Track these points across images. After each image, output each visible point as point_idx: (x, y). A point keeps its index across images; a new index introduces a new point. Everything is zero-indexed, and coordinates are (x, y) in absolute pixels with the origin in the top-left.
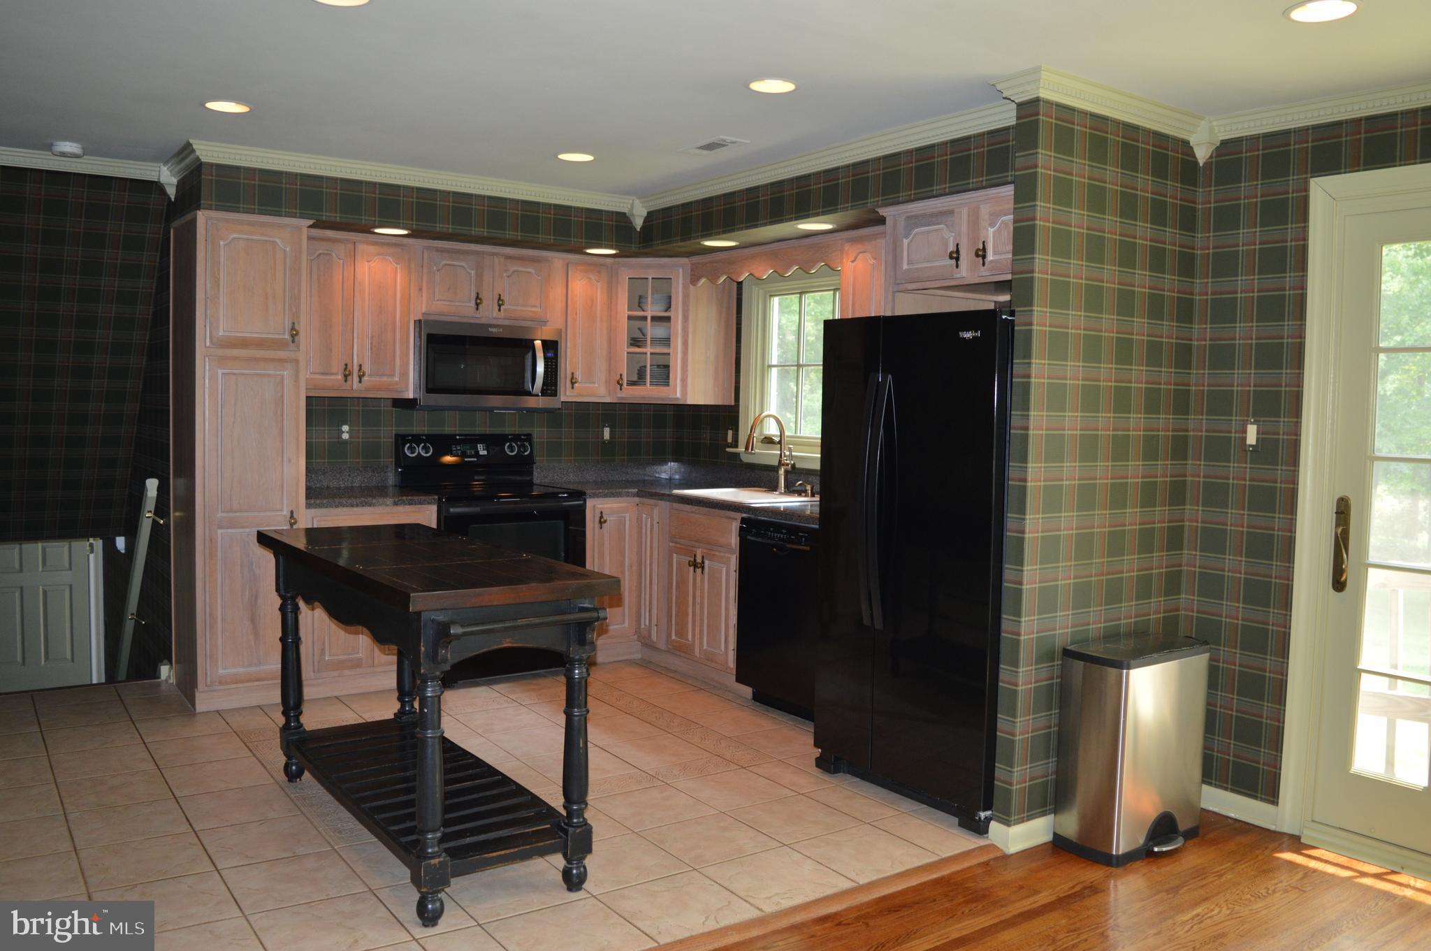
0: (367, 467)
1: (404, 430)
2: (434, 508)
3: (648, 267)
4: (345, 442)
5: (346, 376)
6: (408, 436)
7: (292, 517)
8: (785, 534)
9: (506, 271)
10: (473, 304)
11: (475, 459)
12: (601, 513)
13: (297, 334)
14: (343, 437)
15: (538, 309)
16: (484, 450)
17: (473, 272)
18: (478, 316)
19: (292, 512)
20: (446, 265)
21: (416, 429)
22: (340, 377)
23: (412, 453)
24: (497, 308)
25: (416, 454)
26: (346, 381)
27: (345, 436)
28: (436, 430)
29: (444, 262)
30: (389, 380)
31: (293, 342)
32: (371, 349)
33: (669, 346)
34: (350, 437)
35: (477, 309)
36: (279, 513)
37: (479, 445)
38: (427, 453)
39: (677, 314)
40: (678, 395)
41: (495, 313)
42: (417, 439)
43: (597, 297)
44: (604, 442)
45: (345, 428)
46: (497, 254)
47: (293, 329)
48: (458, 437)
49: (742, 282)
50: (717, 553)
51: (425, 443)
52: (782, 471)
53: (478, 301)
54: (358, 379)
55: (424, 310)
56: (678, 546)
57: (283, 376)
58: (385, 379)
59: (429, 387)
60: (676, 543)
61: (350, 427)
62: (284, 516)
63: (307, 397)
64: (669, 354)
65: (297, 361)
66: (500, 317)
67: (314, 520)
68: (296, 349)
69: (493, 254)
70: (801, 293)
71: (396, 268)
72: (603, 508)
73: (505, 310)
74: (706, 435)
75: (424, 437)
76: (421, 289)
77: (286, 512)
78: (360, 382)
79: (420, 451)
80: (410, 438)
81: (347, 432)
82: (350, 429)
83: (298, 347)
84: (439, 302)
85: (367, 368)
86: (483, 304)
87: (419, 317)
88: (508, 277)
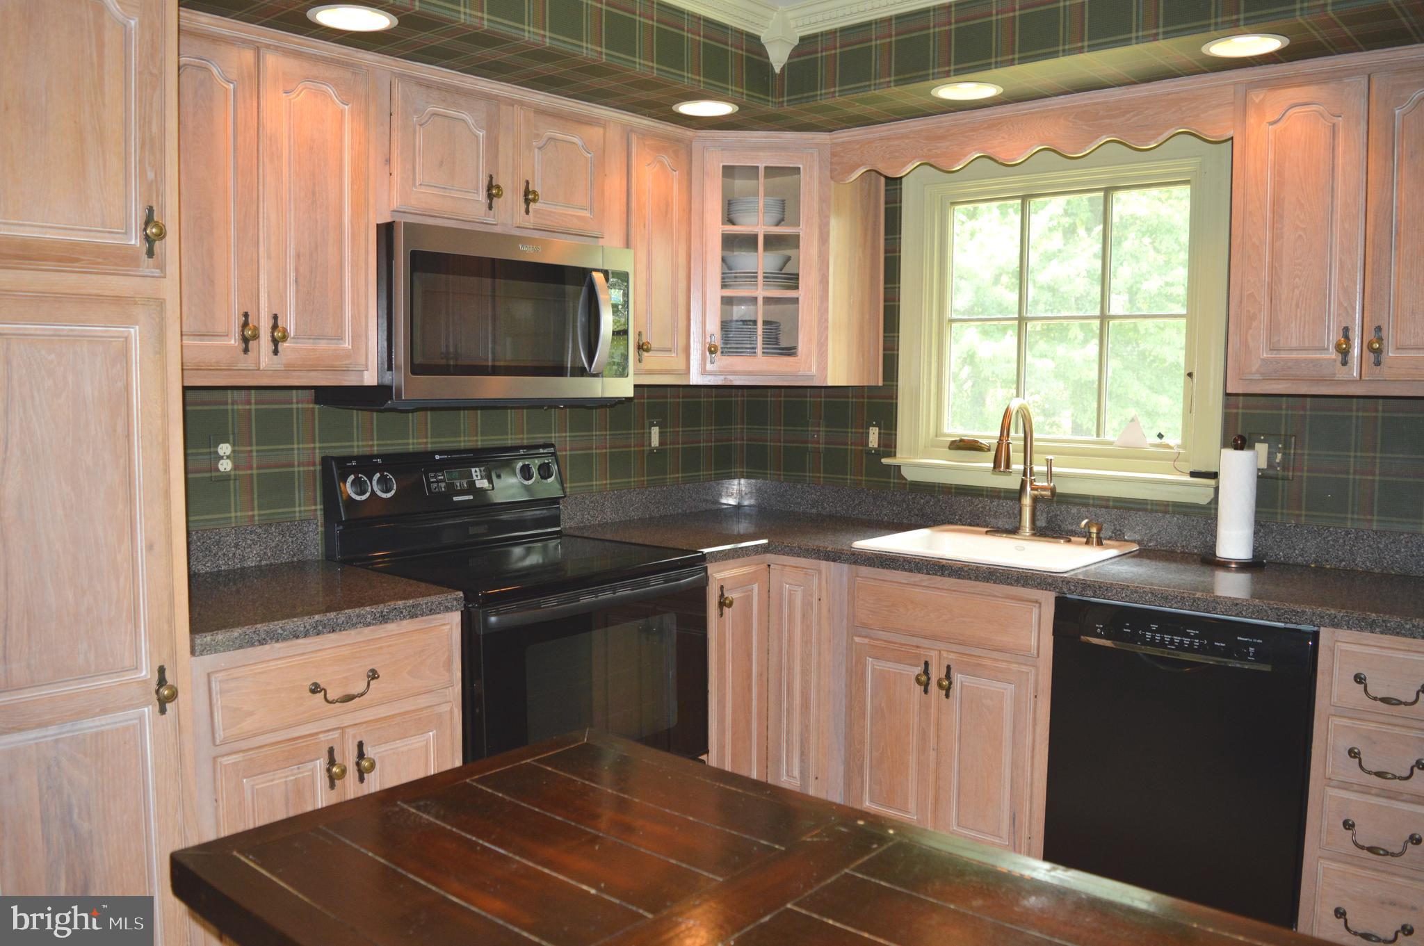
0: (271, 525)
1: (339, 448)
2: (455, 618)
3: (756, 148)
4: (226, 478)
5: (246, 340)
6: (351, 458)
7: (162, 682)
8: (1196, 636)
9: (537, 136)
10: (482, 196)
11: (471, 497)
12: (722, 587)
13: (161, 235)
14: (221, 468)
15: (587, 214)
16: (482, 479)
17: (481, 134)
18: (491, 220)
19: (162, 670)
20: (435, 114)
21: (358, 446)
22: (234, 341)
23: (362, 493)
24: (523, 206)
25: (368, 495)
26: (246, 350)
27: (225, 466)
28: (395, 445)
29: (431, 109)
30: (333, 347)
31: (150, 253)
32: (296, 281)
33: (796, 287)
34: (235, 467)
35: (490, 207)
36: (128, 677)
37: (473, 470)
38: (387, 491)
39: (806, 231)
40: (814, 370)
41: (519, 217)
42: (366, 465)
43: (672, 199)
44: (651, 451)
45: (225, 449)
46: (521, 104)
47: (149, 221)
48: (437, 457)
49: (901, 178)
50: (985, 662)
51: (381, 472)
52: (1027, 501)
53: (493, 191)
54: (272, 347)
55: (396, 204)
56: (873, 642)
57: (126, 338)
58: (323, 345)
59: (418, 360)
60: (871, 638)
61: (233, 445)
62: (145, 682)
63: (185, 389)
64: (796, 301)
65: (161, 303)
66: (527, 225)
67: (213, 678)
68: (157, 272)
69: (512, 102)
70: (1025, 198)
71: (342, 112)
72: (723, 579)
73: (536, 211)
74: (818, 435)
75: (379, 461)
76: (388, 161)
77: (147, 673)
78: (276, 352)
79: (376, 488)
80: (354, 463)
81: (228, 457)
82: (233, 451)
83: (162, 267)
84: (423, 190)
85: (290, 323)
86: (501, 199)
87: (385, 219)
88: (539, 148)
